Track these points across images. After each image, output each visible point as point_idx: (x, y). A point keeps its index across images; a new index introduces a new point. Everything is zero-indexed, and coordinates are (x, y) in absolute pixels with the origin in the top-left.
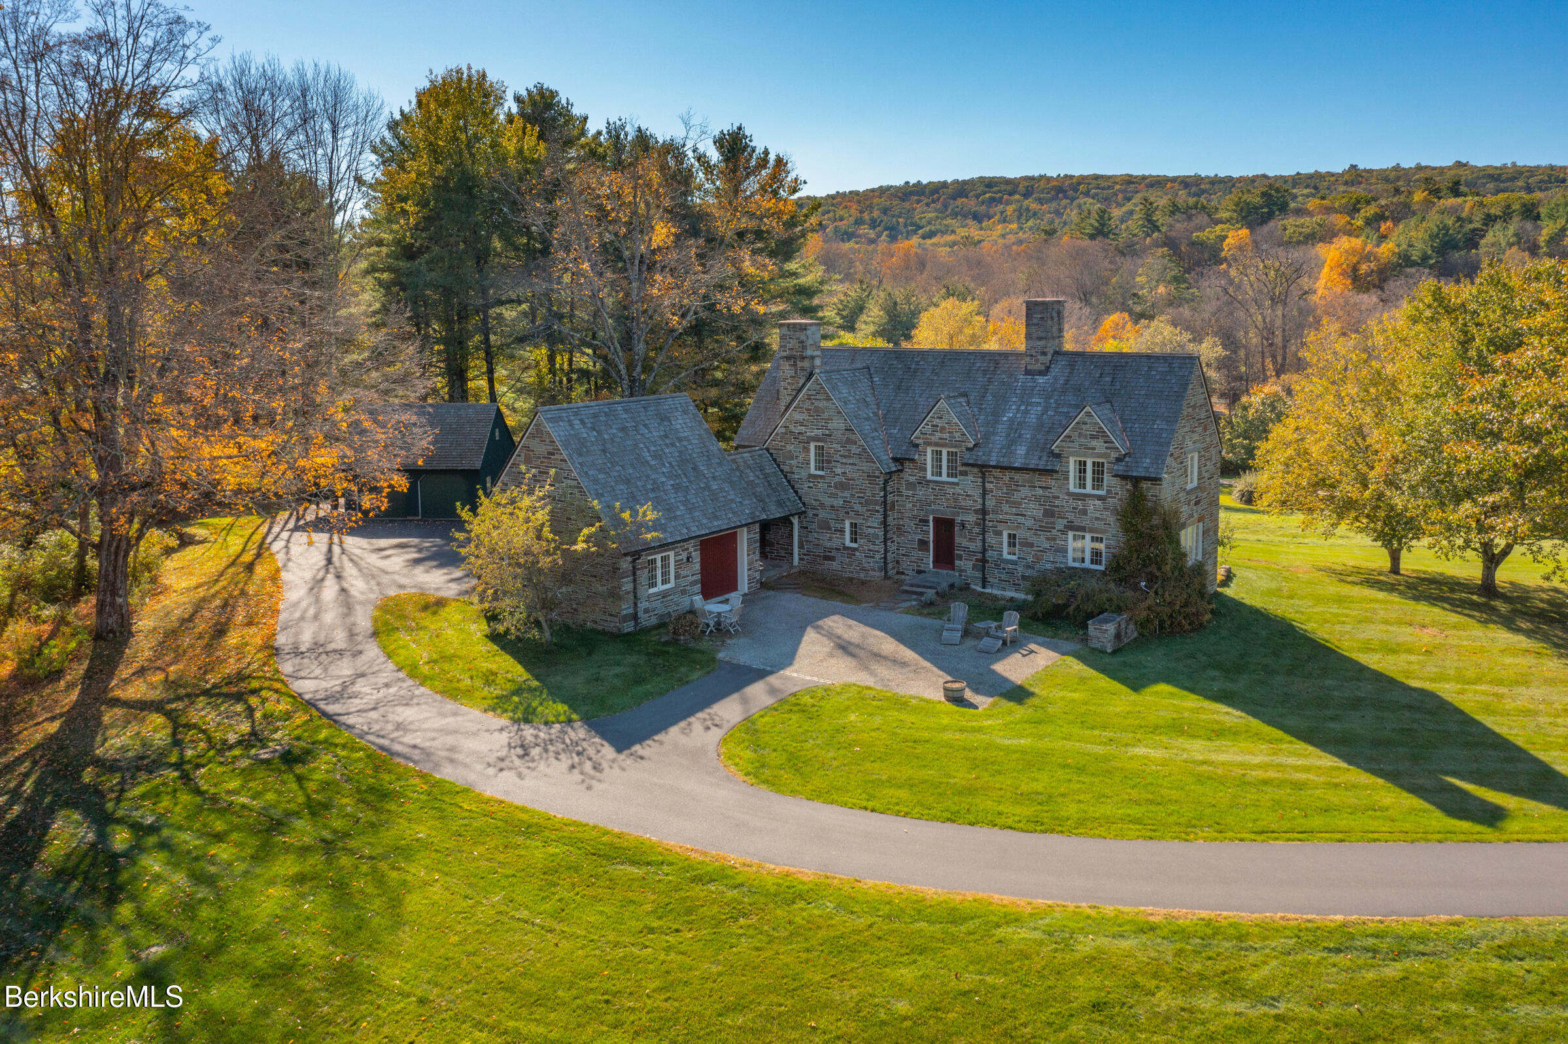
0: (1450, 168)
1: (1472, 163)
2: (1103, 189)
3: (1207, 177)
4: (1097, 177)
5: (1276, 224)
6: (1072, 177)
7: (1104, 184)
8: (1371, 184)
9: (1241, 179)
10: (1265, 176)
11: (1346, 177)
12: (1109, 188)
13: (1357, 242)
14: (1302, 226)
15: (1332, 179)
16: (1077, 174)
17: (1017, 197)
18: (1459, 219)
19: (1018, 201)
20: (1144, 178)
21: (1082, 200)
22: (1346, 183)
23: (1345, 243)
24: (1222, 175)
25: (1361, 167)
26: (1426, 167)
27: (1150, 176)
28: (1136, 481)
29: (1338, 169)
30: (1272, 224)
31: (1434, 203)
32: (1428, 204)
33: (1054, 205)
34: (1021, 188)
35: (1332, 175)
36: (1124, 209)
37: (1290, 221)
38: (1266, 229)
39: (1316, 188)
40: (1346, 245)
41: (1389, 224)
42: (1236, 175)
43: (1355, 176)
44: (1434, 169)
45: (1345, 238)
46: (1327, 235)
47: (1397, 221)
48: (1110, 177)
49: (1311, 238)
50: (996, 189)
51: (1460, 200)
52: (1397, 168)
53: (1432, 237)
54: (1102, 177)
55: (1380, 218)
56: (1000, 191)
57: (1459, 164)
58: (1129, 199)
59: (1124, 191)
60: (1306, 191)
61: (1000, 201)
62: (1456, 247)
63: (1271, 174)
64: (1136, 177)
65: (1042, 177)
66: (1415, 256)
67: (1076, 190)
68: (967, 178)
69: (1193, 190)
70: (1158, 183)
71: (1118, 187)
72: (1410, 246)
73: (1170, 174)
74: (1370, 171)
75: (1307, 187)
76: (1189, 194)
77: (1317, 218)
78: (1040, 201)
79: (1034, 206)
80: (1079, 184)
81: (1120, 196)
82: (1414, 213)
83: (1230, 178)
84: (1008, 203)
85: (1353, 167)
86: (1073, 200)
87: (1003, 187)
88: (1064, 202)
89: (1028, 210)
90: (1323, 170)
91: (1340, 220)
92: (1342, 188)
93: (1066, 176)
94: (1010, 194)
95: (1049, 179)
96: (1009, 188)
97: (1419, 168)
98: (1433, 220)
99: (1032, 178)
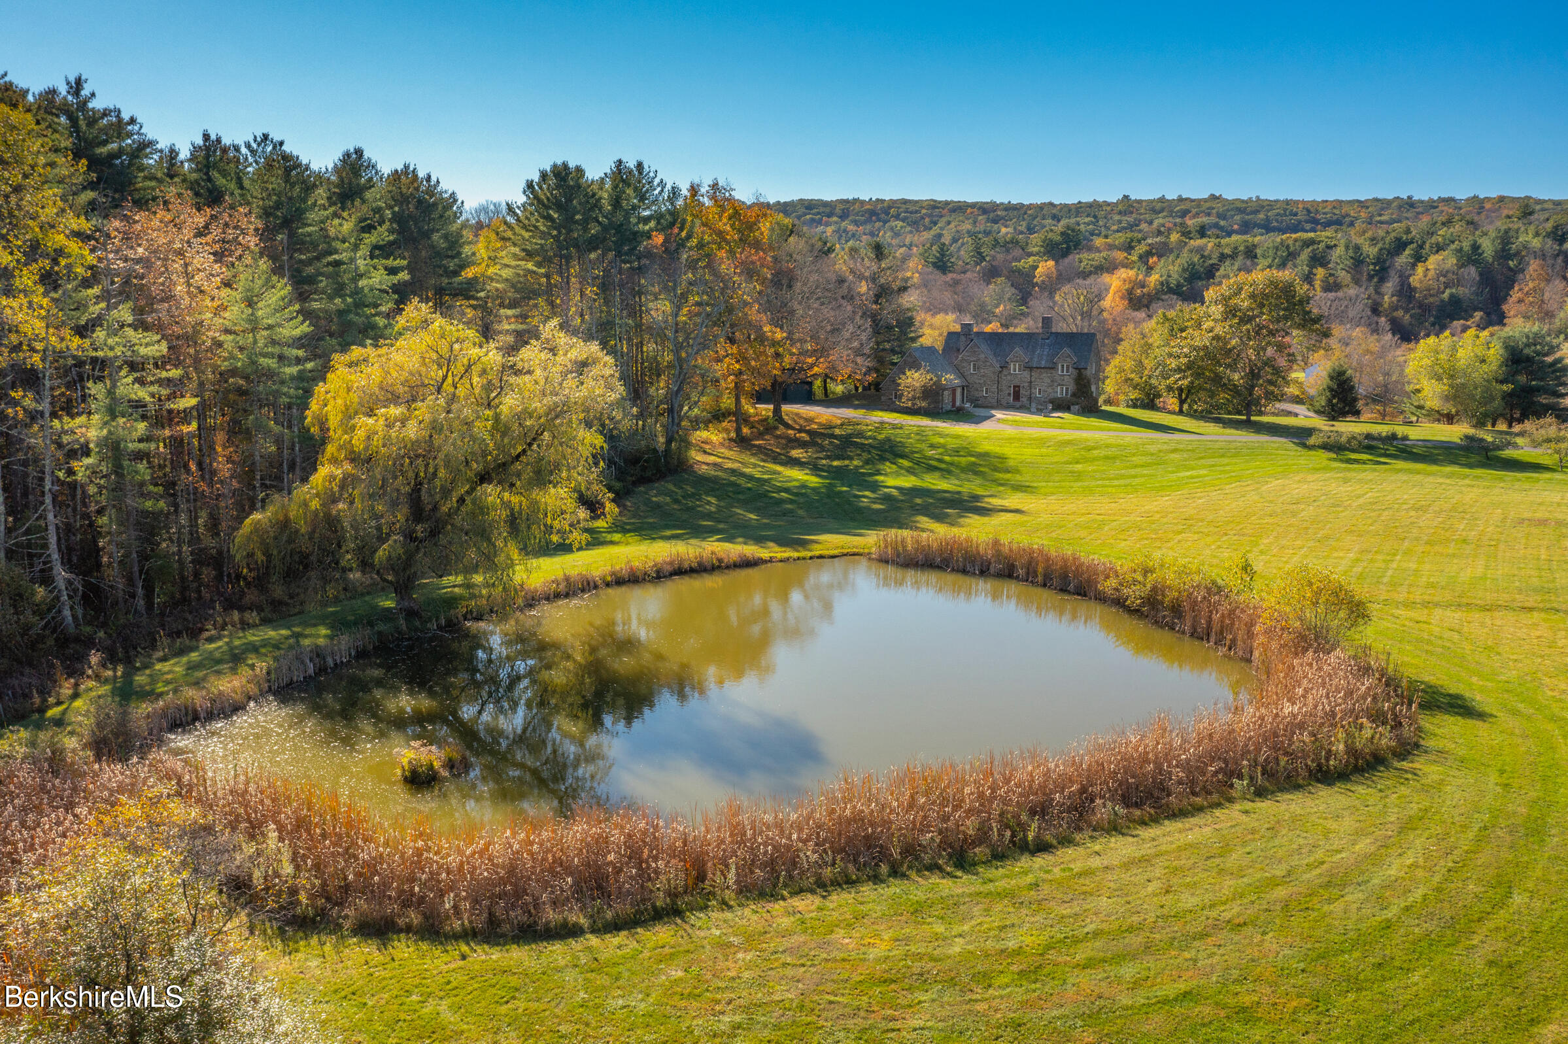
0: (1205, 200)
1: (1224, 196)
2: (911, 213)
3: (1002, 204)
4: (905, 202)
5: (1073, 258)
6: (883, 201)
7: (912, 208)
8: (1141, 214)
9: (1030, 206)
10: (1051, 204)
11: (1120, 207)
12: (916, 212)
13: (1131, 273)
14: (1093, 260)
15: (1109, 208)
16: (887, 199)
17: (835, 219)
18: (1203, 256)
19: (836, 223)
20: (947, 203)
21: (893, 223)
22: (1120, 213)
23: (1123, 273)
24: (1014, 202)
25: (1133, 198)
26: (1186, 199)
27: (952, 202)
28: (1080, 370)
29: (1113, 199)
30: (1071, 257)
31: (1186, 243)
32: (1181, 245)
33: (868, 227)
34: (838, 211)
35: (1109, 204)
36: (932, 232)
37: (1085, 255)
38: (1066, 261)
39: (1095, 217)
40: (1124, 276)
41: (1155, 259)
42: (1026, 202)
43: (1127, 205)
44: (1193, 201)
45: (1123, 270)
46: (1109, 267)
47: (1160, 256)
48: (917, 202)
49: (1100, 269)
50: (815, 211)
51: (1204, 240)
52: (1162, 200)
53: (1184, 270)
54: (910, 201)
55: (1149, 254)
56: (819, 213)
57: (1213, 198)
58: (935, 223)
59: (930, 216)
60: (1087, 220)
61: (820, 222)
62: (1200, 278)
63: (1057, 202)
64: (940, 202)
65: (856, 200)
66: (1173, 284)
67: (887, 214)
68: (788, 200)
69: (992, 215)
70: (959, 208)
71: (924, 211)
72: (1169, 276)
73: (970, 200)
74: (1140, 202)
75: (1088, 216)
76: (988, 220)
77: (1104, 254)
78: (856, 223)
79: (851, 227)
80: (890, 207)
81: (927, 220)
82: (1171, 251)
83: (1022, 205)
84: (827, 224)
85: (1126, 197)
86: (885, 222)
87: (822, 209)
88: (878, 224)
89: (845, 231)
90: (1100, 199)
91: (1120, 255)
92: (1117, 217)
93: (878, 200)
94: (829, 216)
95: (863, 202)
96: (828, 210)
97: (1181, 200)
98: (1185, 255)
99: (847, 201)
